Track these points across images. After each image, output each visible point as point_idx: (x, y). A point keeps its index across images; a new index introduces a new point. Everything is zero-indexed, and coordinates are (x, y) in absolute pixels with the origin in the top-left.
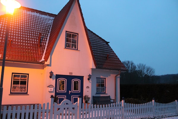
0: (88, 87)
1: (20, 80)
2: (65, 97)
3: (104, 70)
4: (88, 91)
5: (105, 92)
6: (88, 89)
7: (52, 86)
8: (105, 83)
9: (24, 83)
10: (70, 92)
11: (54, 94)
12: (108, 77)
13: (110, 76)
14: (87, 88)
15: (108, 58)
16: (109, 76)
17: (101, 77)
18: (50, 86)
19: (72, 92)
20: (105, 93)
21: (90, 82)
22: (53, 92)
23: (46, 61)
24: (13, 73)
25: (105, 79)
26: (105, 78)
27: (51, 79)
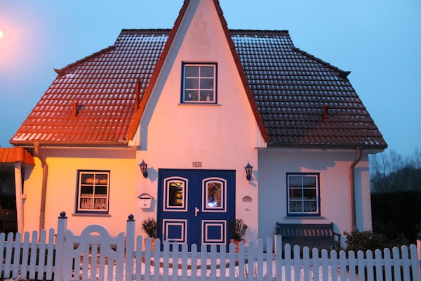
0: (247, 199)
1: (94, 185)
2: (184, 222)
3: (304, 150)
4: (247, 210)
5: (317, 212)
6: (247, 204)
7: (148, 197)
8: (317, 188)
9: (102, 190)
10: (197, 210)
11: (153, 216)
12: (326, 169)
13: (332, 165)
14: (243, 201)
15: (326, 116)
16: (328, 168)
17: (303, 170)
18: (143, 197)
19: (203, 211)
20: (319, 215)
21: (254, 185)
22: (153, 211)
23: (132, 139)
24: (79, 171)
25: (317, 176)
26: (318, 174)
27: (148, 180)
